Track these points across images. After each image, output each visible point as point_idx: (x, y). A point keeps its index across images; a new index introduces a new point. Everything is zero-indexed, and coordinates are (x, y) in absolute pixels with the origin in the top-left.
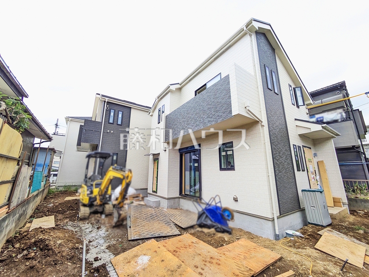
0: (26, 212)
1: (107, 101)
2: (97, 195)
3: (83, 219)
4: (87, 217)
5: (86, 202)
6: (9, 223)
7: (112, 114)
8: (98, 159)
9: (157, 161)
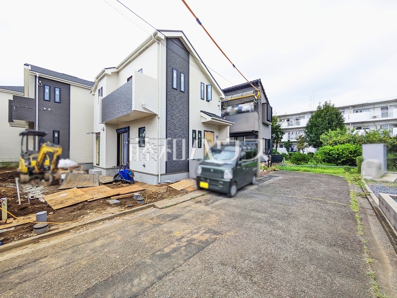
1: (38, 76)
2: (35, 166)
5: (25, 171)
7: (47, 90)
8: (37, 137)
9: (99, 139)
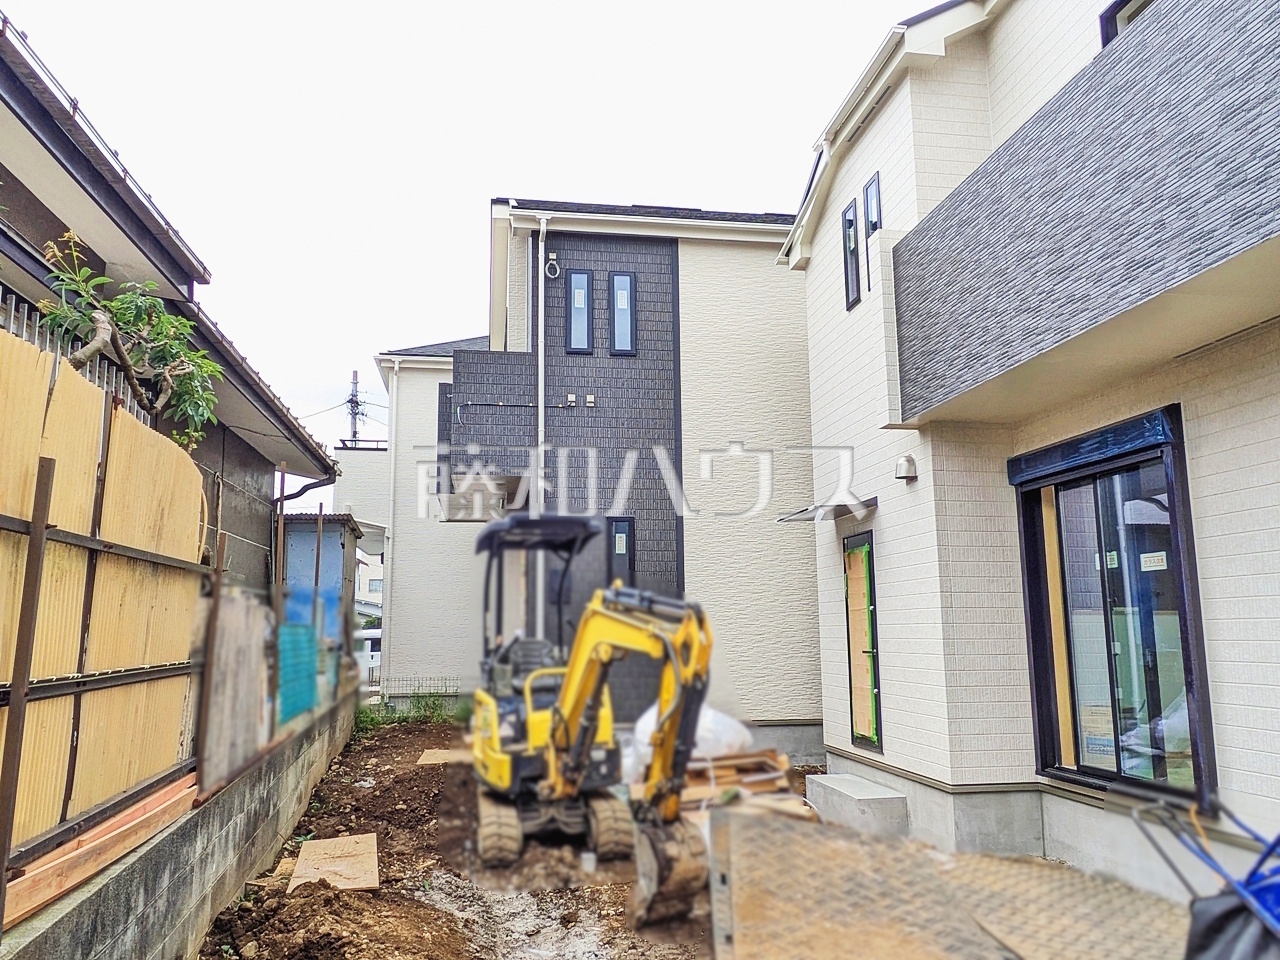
0: (275, 806)
1: (543, 228)
2: (547, 747)
3: (499, 866)
4: (512, 857)
5: (500, 778)
6: (209, 850)
7: (579, 299)
8: (540, 555)
9: (866, 548)
